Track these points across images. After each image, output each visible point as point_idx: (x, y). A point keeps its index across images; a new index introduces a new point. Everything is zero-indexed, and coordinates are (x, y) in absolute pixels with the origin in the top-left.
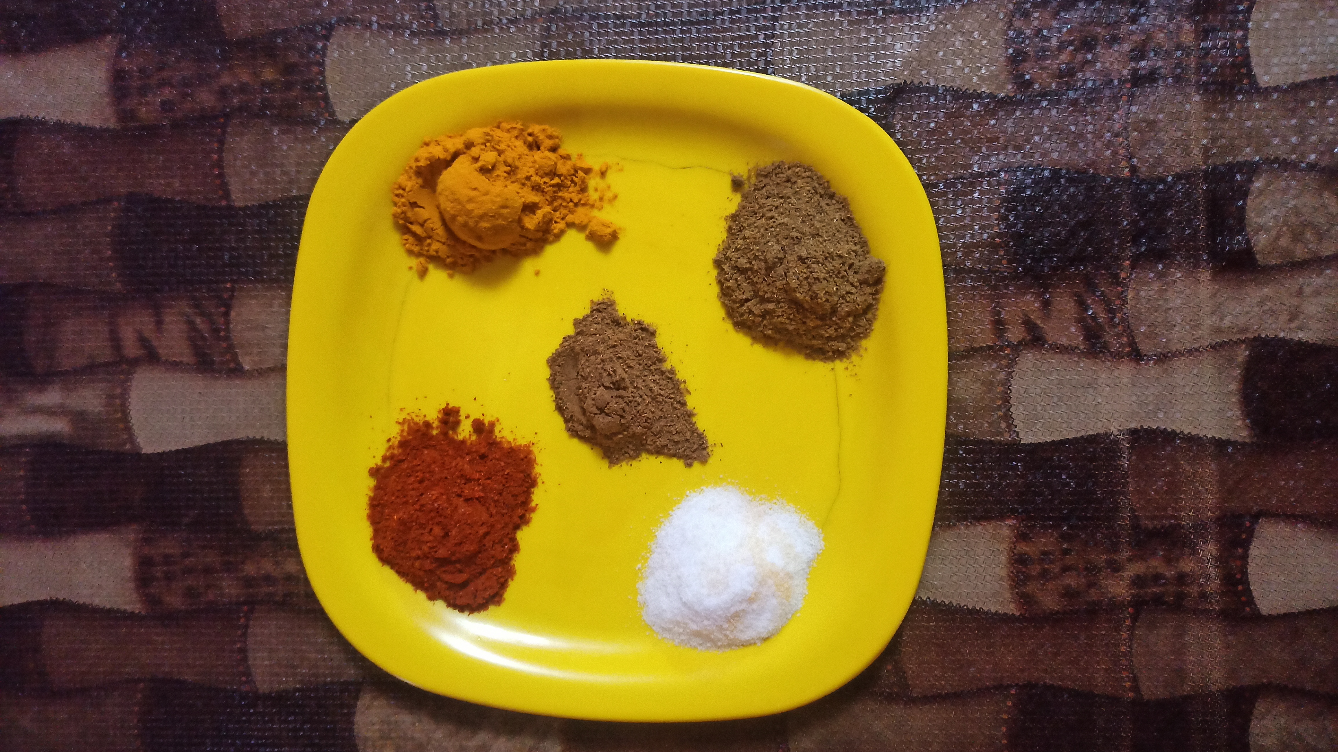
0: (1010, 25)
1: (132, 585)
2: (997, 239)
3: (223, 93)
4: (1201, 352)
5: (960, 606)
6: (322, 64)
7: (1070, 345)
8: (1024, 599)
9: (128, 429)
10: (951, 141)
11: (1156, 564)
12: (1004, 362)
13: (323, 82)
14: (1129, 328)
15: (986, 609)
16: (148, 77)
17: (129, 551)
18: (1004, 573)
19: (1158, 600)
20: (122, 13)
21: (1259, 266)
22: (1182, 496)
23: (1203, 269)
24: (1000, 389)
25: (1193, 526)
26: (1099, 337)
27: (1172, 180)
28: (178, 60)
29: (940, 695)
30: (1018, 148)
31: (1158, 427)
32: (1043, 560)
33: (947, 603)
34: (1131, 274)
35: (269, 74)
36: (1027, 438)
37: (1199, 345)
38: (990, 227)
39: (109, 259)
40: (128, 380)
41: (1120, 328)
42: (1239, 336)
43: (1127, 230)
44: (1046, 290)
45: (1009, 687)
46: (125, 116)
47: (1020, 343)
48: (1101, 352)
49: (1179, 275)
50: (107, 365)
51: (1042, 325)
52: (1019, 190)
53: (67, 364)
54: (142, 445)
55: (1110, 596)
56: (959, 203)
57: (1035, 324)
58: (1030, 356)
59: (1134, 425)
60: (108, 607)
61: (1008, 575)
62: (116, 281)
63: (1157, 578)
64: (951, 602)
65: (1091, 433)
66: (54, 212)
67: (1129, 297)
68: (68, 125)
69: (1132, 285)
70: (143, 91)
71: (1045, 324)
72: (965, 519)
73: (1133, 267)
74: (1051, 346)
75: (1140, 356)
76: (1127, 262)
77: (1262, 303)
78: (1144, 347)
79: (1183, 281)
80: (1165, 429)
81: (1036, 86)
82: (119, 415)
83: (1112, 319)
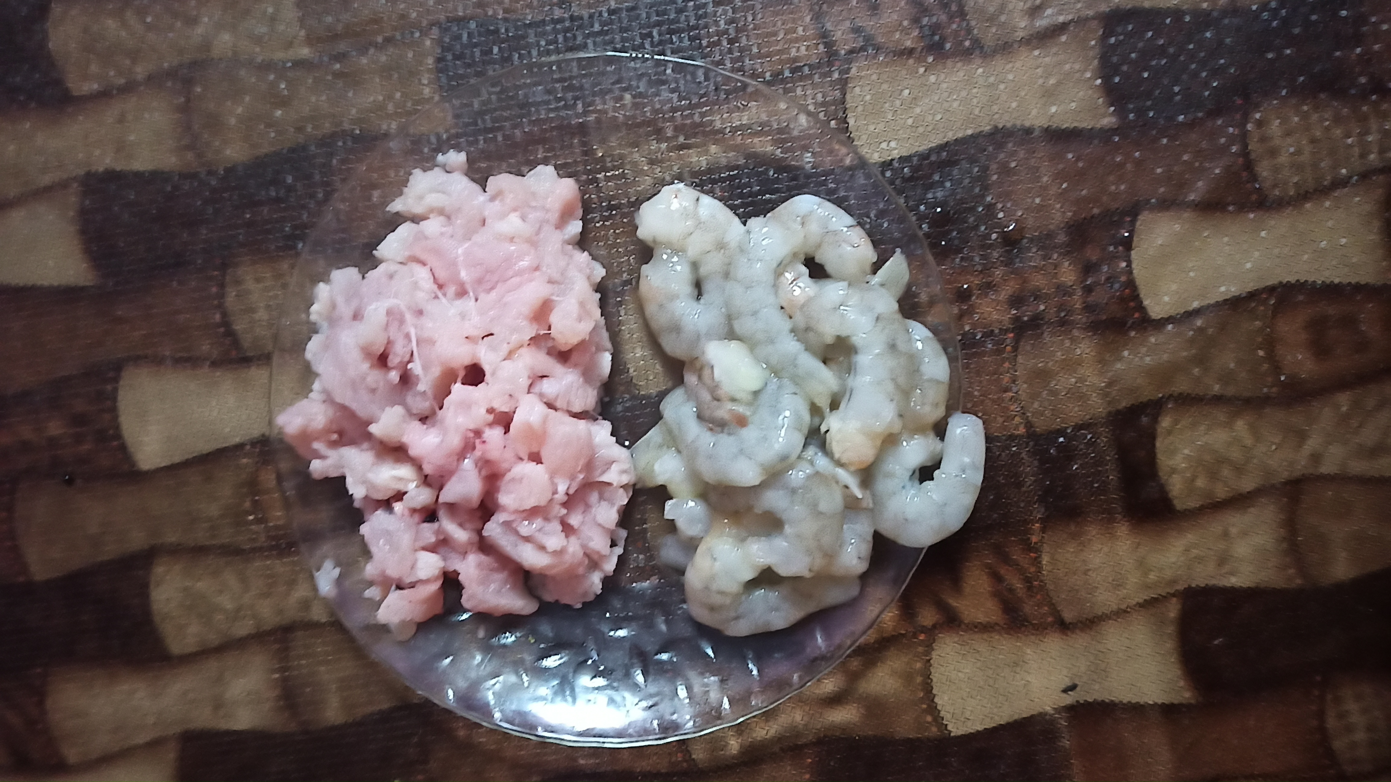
4: (1128, 612)
21: (1179, 511)
37: (1126, 606)
41: (1039, 597)
42: (1169, 590)
47: (934, 626)
69: (1046, 548)
71: (958, 603)
76: (1037, 525)
77: (1187, 550)
78: (1068, 616)
83: (1030, 588)
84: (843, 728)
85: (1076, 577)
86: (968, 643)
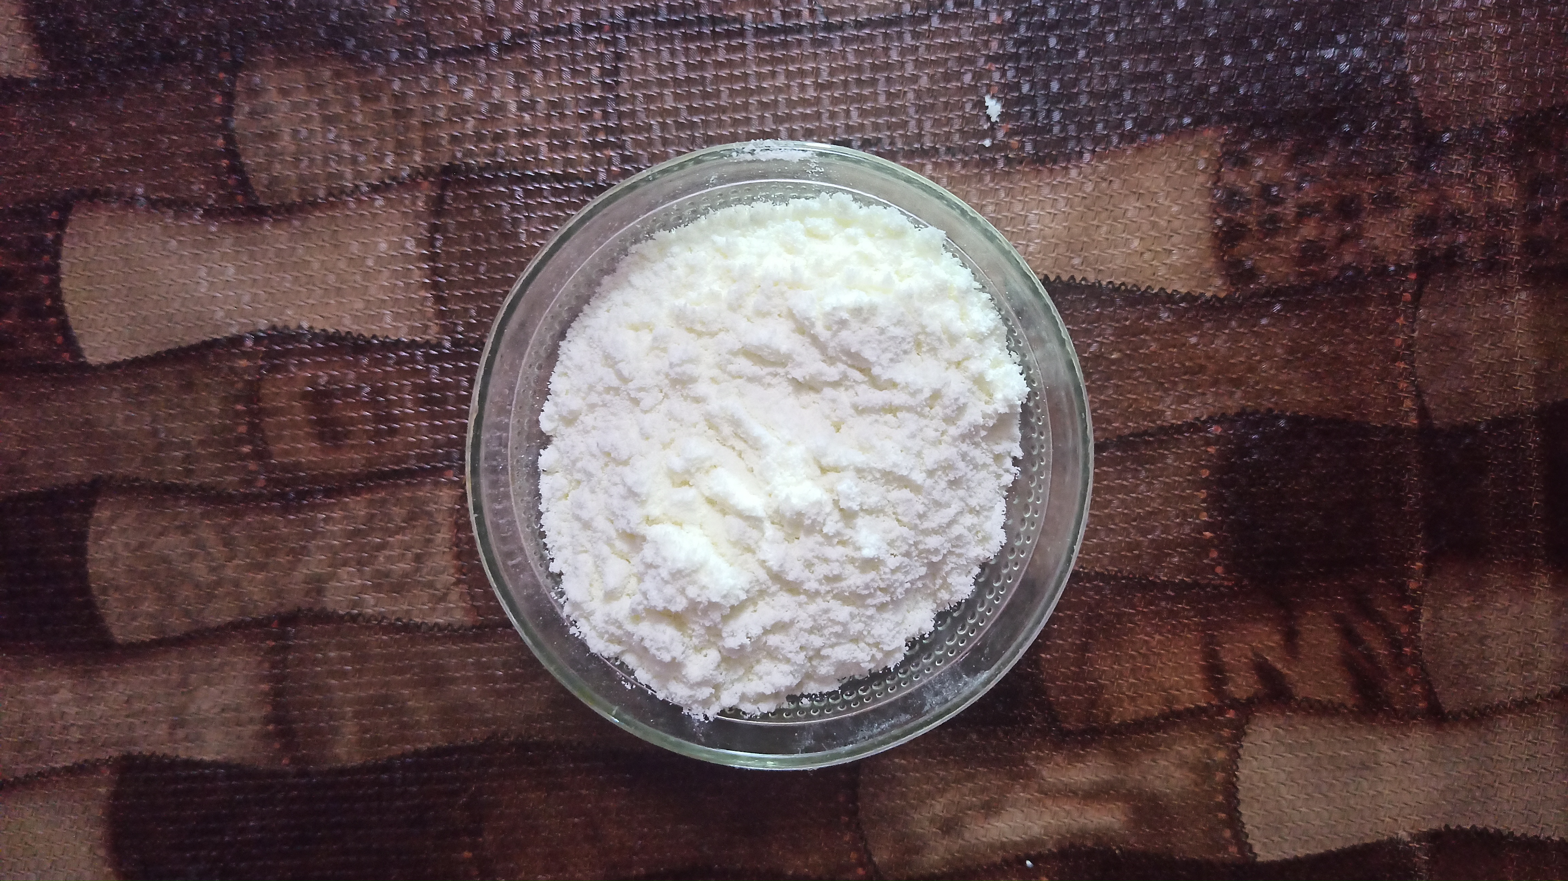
0: (1217, 177)
2: (1208, 534)
4: (1539, 705)
7: (1330, 701)
12: (1226, 733)
13: (59, 300)
14: (1422, 669)
23: (1538, 571)
24: (1220, 776)
26: (1376, 687)
27: (1486, 430)
30: (1237, 383)
31: (1473, 826)
34: (1425, 583)
36: (1267, 854)
37: (1535, 694)
38: (1195, 512)
41: (1409, 670)
43: (1416, 513)
44: (1289, 615)
47: (1250, 701)
48: (1381, 710)
49: (1500, 583)
51: (1285, 671)
52: (1242, 451)
56: (1143, 474)
57: (1275, 669)
58: (1268, 723)
59: (1435, 825)
65: (1367, 840)
67: (1422, 620)
69: (1428, 599)
71: (1289, 669)
74: (1299, 703)
75: (1443, 714)
76: (1419, 564)
78: (1450, 702)
79: (1506, 591)
80: (1485, 829)
81: (1263, 280)
83: (1397, 655)
84: (1101, 836)
85: (1467, 646)
86: (1296, 729)
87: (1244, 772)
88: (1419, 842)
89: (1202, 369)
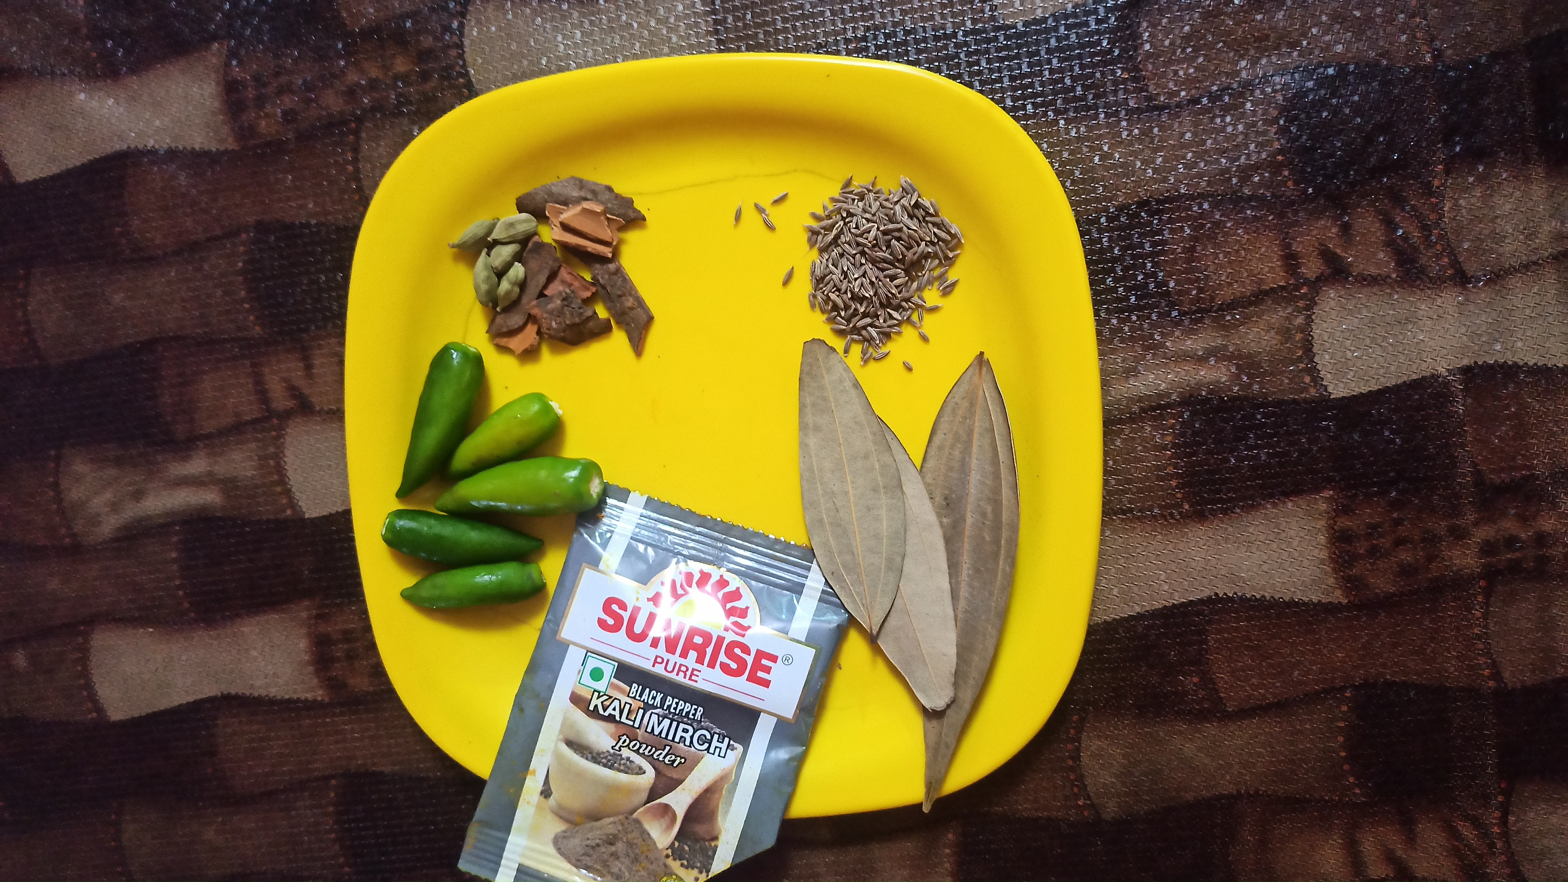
1: (311, 669)
2: (1280, 158)
3: (351, 93)
5: (1275, 599)
6: (460, 46)
7: (1379, 275)
8: (1351, 583)
9: (288, 492)
10: (1211, 46)
11: (1509, 526)
12: (1301, 304)
13: (464, 66)
14: (1449, 246)
15: (1306, 599)
16: (265, 85)
17: (304, 631)
18: (1324, 555)
19: (1515, 568)
20: (226, 15)
22: (1534, 441)
23: (1534, 164)
24: (1299, 336)
25: (1550, 475)
26: (1413, 261)
27: (1485, 61)
28: (295, 61)
29: (1260, 707)
30: (1293, 45)
31: (1496, 361)
32: (1371, 534)
33: (1258, 596)
34: (1446, 180)
35: (401, 65)
36: (1338, 390)
38: (1269, 143)
39: (243, 301)
40: (279, 437)
43: (1436, 129)
44: (1344, 213)
45: (1343, 689)
46: (245, 133)
48: (1418, 278)
49: (1504, 176)
50: (255, 421)
51: (1343, 254)
52: (1301, 94)
53: (209, 426)
54: (304, 510)
55: (1455, 568)
56: (1228, 119)
57: (1335, 253)
59: (1466, 362)
60: (287, 697)
61: (1330, 557)
62: (255, 325)
63: (1511, 542)
64: (1263, 596)
65: (1414, 377)
66: (176, 253)
67: (1446, 209)
68: (181, 152)
70: (260, 101)
72: (1272, 496)
73: (1447, 172)
74: (1355, 278)
75: (1466, 278)
79: (1510, 181)
80: (1505, 362)
82: (276, 477)
87: (1316, 332)
88: (1454, 375)
89: (1267, 37)
